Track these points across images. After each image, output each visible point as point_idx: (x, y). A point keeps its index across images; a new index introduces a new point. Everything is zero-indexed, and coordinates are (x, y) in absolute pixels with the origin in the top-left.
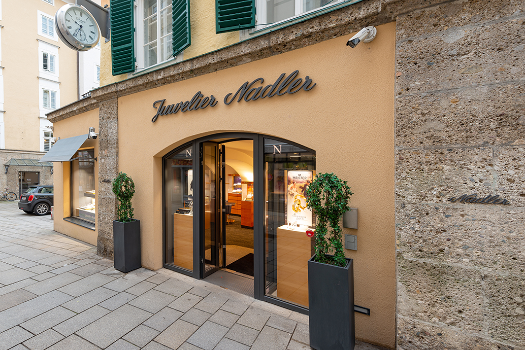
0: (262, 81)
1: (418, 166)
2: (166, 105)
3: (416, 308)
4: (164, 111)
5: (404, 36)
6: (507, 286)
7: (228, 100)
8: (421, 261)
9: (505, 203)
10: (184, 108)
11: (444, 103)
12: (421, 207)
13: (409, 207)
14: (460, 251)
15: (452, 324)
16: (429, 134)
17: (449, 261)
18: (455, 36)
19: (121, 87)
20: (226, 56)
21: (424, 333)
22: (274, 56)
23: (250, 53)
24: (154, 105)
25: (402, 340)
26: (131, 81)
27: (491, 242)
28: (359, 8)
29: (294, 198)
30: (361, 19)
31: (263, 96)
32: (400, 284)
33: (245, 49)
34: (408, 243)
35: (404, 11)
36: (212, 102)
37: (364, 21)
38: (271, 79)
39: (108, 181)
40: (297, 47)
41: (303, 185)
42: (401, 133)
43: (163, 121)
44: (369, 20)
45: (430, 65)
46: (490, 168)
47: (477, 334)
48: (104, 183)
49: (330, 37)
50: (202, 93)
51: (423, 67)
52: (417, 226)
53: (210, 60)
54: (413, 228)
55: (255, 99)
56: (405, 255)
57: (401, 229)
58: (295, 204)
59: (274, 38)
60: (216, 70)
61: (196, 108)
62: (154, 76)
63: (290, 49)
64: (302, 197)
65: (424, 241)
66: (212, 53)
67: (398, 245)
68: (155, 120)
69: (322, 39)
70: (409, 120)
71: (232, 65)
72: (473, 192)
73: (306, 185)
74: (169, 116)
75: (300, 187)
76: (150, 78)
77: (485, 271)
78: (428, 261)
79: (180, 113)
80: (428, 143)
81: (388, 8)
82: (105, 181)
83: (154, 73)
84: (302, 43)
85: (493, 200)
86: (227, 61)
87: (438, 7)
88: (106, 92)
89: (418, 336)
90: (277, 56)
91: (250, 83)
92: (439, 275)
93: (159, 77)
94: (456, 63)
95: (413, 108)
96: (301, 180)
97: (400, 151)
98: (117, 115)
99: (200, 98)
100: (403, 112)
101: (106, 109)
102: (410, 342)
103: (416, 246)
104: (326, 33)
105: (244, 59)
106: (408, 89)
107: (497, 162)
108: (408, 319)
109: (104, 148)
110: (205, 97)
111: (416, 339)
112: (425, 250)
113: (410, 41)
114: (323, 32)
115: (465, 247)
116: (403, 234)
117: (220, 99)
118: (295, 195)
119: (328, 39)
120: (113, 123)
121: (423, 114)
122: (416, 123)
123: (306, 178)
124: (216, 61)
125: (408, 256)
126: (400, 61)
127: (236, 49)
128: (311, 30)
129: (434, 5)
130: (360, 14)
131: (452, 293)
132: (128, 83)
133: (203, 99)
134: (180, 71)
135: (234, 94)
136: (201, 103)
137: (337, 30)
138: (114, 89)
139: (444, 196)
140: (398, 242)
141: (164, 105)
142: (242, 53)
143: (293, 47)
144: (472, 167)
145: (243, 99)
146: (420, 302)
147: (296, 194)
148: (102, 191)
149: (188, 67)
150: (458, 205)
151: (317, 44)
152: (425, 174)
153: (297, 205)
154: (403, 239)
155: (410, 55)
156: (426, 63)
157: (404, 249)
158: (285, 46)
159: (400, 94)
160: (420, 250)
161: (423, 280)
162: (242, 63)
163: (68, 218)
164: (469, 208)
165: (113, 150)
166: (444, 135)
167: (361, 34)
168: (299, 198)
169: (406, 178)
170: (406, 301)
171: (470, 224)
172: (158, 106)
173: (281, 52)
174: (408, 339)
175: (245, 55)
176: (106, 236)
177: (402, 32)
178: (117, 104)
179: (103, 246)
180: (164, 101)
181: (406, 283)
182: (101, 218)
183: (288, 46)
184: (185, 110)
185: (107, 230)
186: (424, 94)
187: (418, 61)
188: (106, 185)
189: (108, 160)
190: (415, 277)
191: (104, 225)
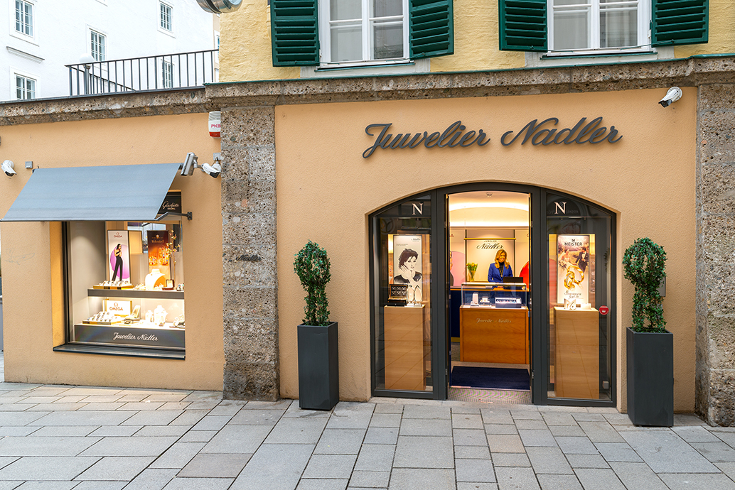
0: (556, 121)
1: (722, 230)
2: (394, 133)
3: (724, 359)
4: (385, 141)
5: (708, 106)
7: (507, 141)
8: (726, 316)
10: (431, 142)
12: (725, 268)
13: (716, 268)
16: (728, 202)
19: (290, 90)
20: (507, 81)
21: (730, 379)
22: (571, 94)
23: (543, 85)
24: (367, 129)
25: (714, 390)
26: (320, 83)
28: (669, 67)
29: (566, 271)
30: (669, 78)
31: (555, 142)
32: (711, 340)
33: (538, 79)
34: (717, 301)
35: (708, 82)
36: (481, 140)
37: (671, 79)
38: (568, 122)
39: (255, 259)
40: (600, 89)
41: (577, 253)
42: (708, 199)
43: (382, 157)
44: (675, 80)
45: (728, 138)
48: (242, 262)
49: (636, 87)
50: (462, 124)
51: (722, 139)
52: (723, 285)
53: (483, 81)
54: (720, 288)
55: (545, 143)
56: (714, 314)
57: (711, 290)
58: (567, 279)
59: (576, 74)
60: (487, 95)
61: (451, 145)
62: (375, 85)
63: (592, 90)
64: (577, 268)
65: (728, 298)
66: (487, 73)
67: (709, 305)
68: (368, 155)
69: (628, 87)
70: (714, 187)
71: (512, 93)
73: (581, 253)
74: (399, 150)
75: (574, 256)
76: (365, 86)
78: (731, 315)
79: (422, 151)
80: (728, 210)
81: (696, 77)
82: (244, 258)
83: (374, 80)
84: (607, 86)
86: (508, 87)
87: (732, 85)
88: (251, 93)
89: (726, 383)
90: (575, 94)
91: (539, 122)
93: (385, 88)
95: (717, 176)
96: (575, 247)
97: (708, 216)
98: (273, 135)
99: (458, 131)
100: (709, 180)
101: (241, 123)
102: (720, 391)
103: (722, 304)
104: (634, 83)
105: (533, 89)
106: (712, 158)
108: (718, 370)
109: (236, 196)
110: (468, 130)
111: (725, 386)
112: (729, 306)
113: (712, 112)
114: (631, 81)
116: (713, 294)
117: (494, 136)
118: (567, 267)
119: (634, 88)
120: (264, 152)
121: (724, 183)
122: (719, 191)
123: (581, 244)
124: (492, 84)
125: (717, 314)
126: (705, 129)
127: (525, 76)
128: (620, 76)
129: (729, 83)
130: (669, 73)
132: (312, 86)
133: (465, 133)
134: (429, 87)
135: (516, 133)
136: (457, 138)
137: (645, 82)
138: (276, 90)
140: (709, 302)
141: (389, 133)
142: (533, 83)
143: (595, 89)
145: (530, 142)
146: (726, 353)
147: (569, 265)
148: (235, 278)
149: (444, 83)
151: (622, 91)
152: (727, 238)
153: (570, 280)
154: (714, 299)
155: (712, 125)
156: (725, 135)
157: (714, 307)
158: (587, 85)
159: (706, 161)
160: (726, 307)
161: (728, 333)
162: (527, 92)
163: (61, 346)
165: (266, 201)
167: (672, 94)
168: (572, 270)
169: (713, 242)
170: (717, 355)
172: (377, 135)
173: (581, 91)
174: (718, 388)
175: (536, 86)
176: (251, 360)
177: (706, 101)
178: (272, 116)
179: (244, 380)
180: (387, 127)
181: (715, 338)
182: (235, 328)
183: (591, 86)
184: (431, 145)
185: (255, 348)
186: (724, 164)
187: (719, 132)
188: (249, 265)
189: (252, 219)
190: (723, 332)
191: (244, 340)
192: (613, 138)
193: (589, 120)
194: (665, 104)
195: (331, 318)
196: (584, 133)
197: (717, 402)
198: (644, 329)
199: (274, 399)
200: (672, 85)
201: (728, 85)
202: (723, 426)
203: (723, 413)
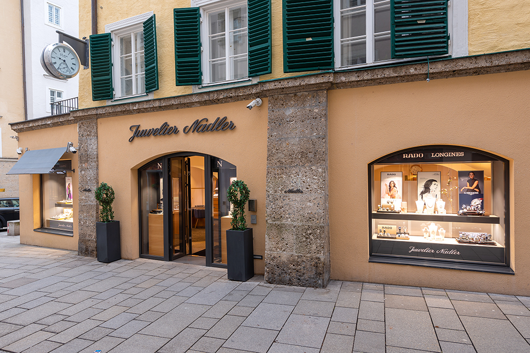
0: (207, 120)
1: (274, 176)
2: (141, 129)
3: (272, 246)
4: (138, 133)
5: (271, 108)
6: (301, 229)
7: (186, 131)
8: (274, 223)
9: (302, 192)
10: (155, 133)
11: (284, 145)
12: (275, 196)
13: (271, 196)
14: (287, 216)
15: (284, 251)
16: (279, 160)
17: (284, 221)
18: (289, 112)
19: (100, 111)
20: (183, 101)
21: (274, 257)
23: (199, 102)
24: (130, 128)
26: (110, 107)
27: (297, 210)
28: (253, 88)
31: (206, 131)
32: (266, 236)
33: (195, 99)
34: (270, 214)
36: (175, 131)
37: (256, 94)
38: (212, 120)
39: (89, 190)
42: (269, 158)
43: (138, 141)
44: (258, 95)
45: (280, 124)
46: (297, 176)
47: (291, 253)
48: (85, 192)
50: (168, 123)
51: (277, 125)
53: (173, 102)
54: (272, 207)
55: (203, 131)
56: (268, 221)
57: (267, 208)
59: (211, 95)
60: (178, 108)
61: (164, 134)
62: (131, 107)
65: (276, 213)
66: (174, 97)
68: (131, 140)
69: (238, 100)
70: (272, 152)
71: (188, 107)
72: (292, 188)
74: (143, 138)
76: (127, 108)
77: (295, 224)
78: (277, 222)
79: (152, 137)
80: (278, 164)
82: (85, 190)
83: (131, 104)
85: (299, 191)
86: (185, 104)
88: (86, 114)
89: (272, 260)
90: (214, 105)
91: (199, 120)
92: (280, 228)
93: (135, 108)
94: (289, 125)
95: (273, 146)
97: (268, 168)
98: (97, 133)
99: (166, 127)
100: (270, 148)
101: (85, 128)
103: (273, 216)
105: (194, 104)
106: (272, 136)
107: (300, 174)
108: (268, 252)
109: (83, 162)
110: (170, 126)
112: (276, 217)
113: (273, 111)
114: (236, 97)
115: (289, 214)
116: (268, 210)
117: (181, 129)
120: (93, 141)
121: (277, 150)
122: (274, 154)
124: (176, 103)
125: (270, 221)
126: (269, 121)
127: (190, 98)
128: (231, 95)
131: (284, 236)
132: (108, 109)
133: (169, 128)
134: (151, 106)
135: (190, 127)
136: (167, 131)
137: (244, 97)
138: (94, 112)
139: (283, 190)
141: (139, 129)
142: (194, 101)
143: (223, 102)
144: (292, 176)
145: (195, 131)
146: (273, 243)
148: (82, 199)
149: (157, 104)
150: (287, 194)
151: (236, 102)
152: (277, 180)
154: (268, 213)
155: (273, 118)
156: (278, 123)
157: (268, 218)
158: (218, 100)
159: (269, 138)
160: (274, 218)
161: (274, 232)
162: (194, 106)
163: (38, 229)
164: (291, 195)
165: (94, 164)
166: (284, 161)
167: (252, 103)
169: (269, 182)
170: (268, 244)
171: (292, 203)
172: (134, 130)
173: (217, 103)
174: (268, 262)
175: (196, 102)
176: (87, 238)
177: (270, 105)
178: (97, 124)
179: (85, 247)
180: (139, 126)
181: (268, 235)
182: (82, 223)
183: (220, 101)
184: (156, 134)
185: (89, 233)
186: (277, 139)
187: (276, 122)
188: (87, 193)
189: (88, 172)
190: (272, 231)
191: (85, 228)
192: (232, 127)
193: (221, 118)
195: (115, 219)
196: (219, 125)
197: (268, 270)
198: (238, 229)
199: (95, 256)
200: (258, 97)
201: (281, 96)
202: (270, 283)
203: (270, 276)
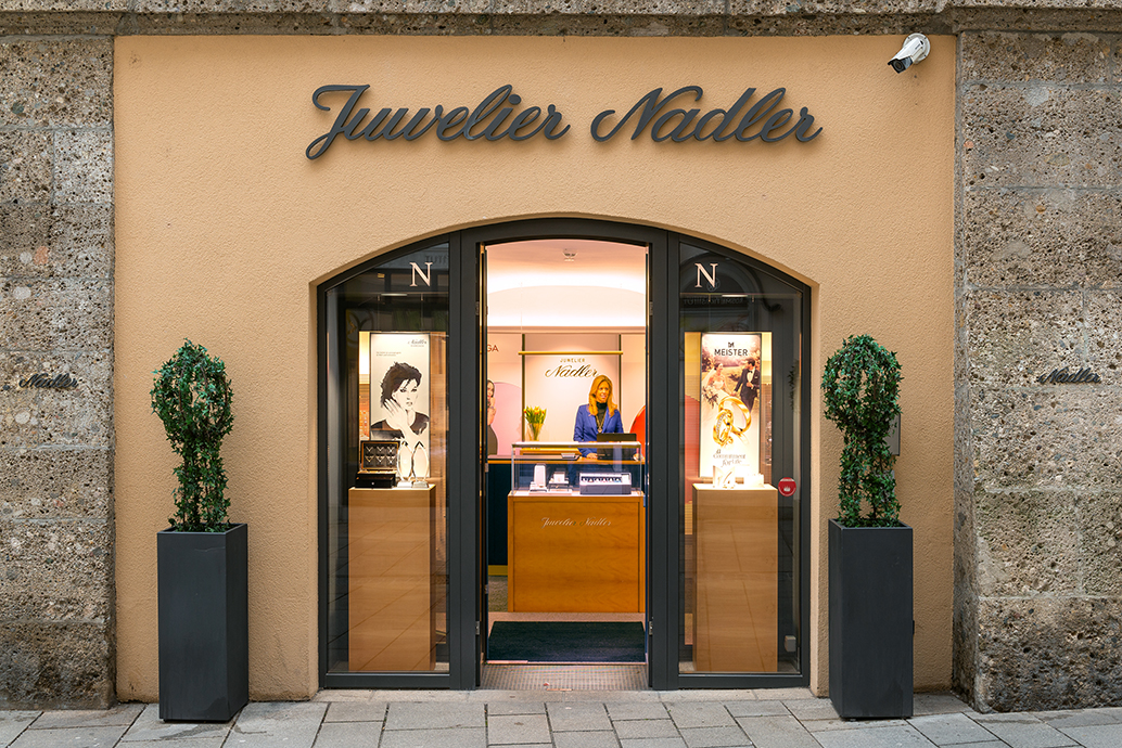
0: (697, 92)
1: (999, 320)
2: (374, 105)
3: (1003, 577)
5: (975, 74)
6: (1098, 509)
7: (603, 131)
8: (1007, 491)
9: (1096, 380)
10: (451, 128)
11: (1029, 211)
12: (1005, 396)
13: (989, 395)
14: (1052, 464)
15: (1045, 588)
16: (1010, 265)
17: (1040, 485)
18: (1041, 96)
20: (604, 5)
21: (1014, 616)
22: (727, 38)
23: (673, 17)
24: (316, 96)
25: (986, 641)
27: (1083, 443)
29: (716, 407)
30: (906, 14)
31: (697, 137)
32: (981, 540)
34: (991, 462)
35: (975, 26)
36: (551, 128)
37: (910, 18)
38: (721, 95)
39: (63, 384)
40: (781, 32)
41: (738, 371)
42: (976, 258)
43: (349, 161)
44: (918, 20)
45: (1010, 137)
46: (1079, 324)
47: (1072, 595)
48: (34, 392)
49: (847, 31)
50: (515, 91)
51: (1001, 139)
52: (1001, 430)
54: (995, 435)
55: (677, 138)
56: (986, 486)
57: (980, 439)
58: (719, 425)
60: (563, 32)
61: (491, 137)
63: (766, 32)
64: (737, 402)
65: (1010, 455)
67: (977, 469)
68: (319, 152)
69: (833, 31)
70: (986, 235)
71: (614, 31)
72: (1063, 365)
73: (746, 371)
74: (383, 144)
75: (733, 377)
77: (1079, 490)
78: (1016, 489)
79: (431, 148)
80: (1011, 279)
81: (954, 14)
82: (38, 381)
84: (794, 26)
85: (1086, 377)
86: (607, 18)
87: (1017, 35)
88: (61, 5)
89: (1006, 625)
90: (734, 39)
91: (666, 93)
92: (1028, 509)
94: (1040, 143)
95: (991, 213)
96: (734, 358)
97: (976, 292)
98: (109, 103)
99: (506, 106)
100: (977, 219)
101: (38, 73)
102: (995, 640)
103: (1000, 466)
104: (843, 22)
105: (654, 24)
106: (983, 177)
107: (1087, 315)
108: (992, 599)
109: (23, 240)
110: (526, 105)
111: (1004, 631)
112: (1011, 471)
113: (983, 87)
114: (838, 17)
115: (1057, 457)
116: (983, 447)
117: (578, 119)
118: (719, 400)
119: (845, 32)
120: (88, 139)
121: (1004, 227)
122: (994, 242)
123: (745, 352)
125: (991, 487)
126: (970, 120)
128: (819, 7)
129: (1012, 31)
130: (907, 5)
131: (1046, 536)
133: (519, 111)
135: (620, 115)
136: (508, 122)
137: (864, 21)
139: (1032, 374)
140: (976, 464)
141: (363, 105)
142: (655, 12)
143: (772, 30)
144: (1061, 323)
145: (647, 134)
146: (1007, 564)
147: (722, 395)
148: (16, 428)
150: (1048, 388)
151: (822, 38)
152: (1009, 337)
153: (723, 426)
154: (985, 457)
155: (983, 112)
156: (1004, 132)
157: (985, 474)
158: (758, 21)
159: (972, 183)
160: (1006, 474)
161: (1009, 523)
162: (642, 31)
164: (1060, 388)
165: (92, 251)
166: (1029, 266)
168: (728, 406)
169: (983, 344)
170: (990, 568)
171: (1064, 418)
172: (337, 109)
173: (745, 33)
174: (993, 635)
175: (660, 17)
176: (50, 616)
177: (971, 64)
178: (108, 59)
179: (35, 662)
180: (360, 92)
181: (987, 535)
182: (16, 544)
183: (764, 25)
184: (450, 134)
185: (61, 588)
186: (1004, 190)
187: (994, 126)
188: (49, 398)
189: (57, 292)
190: (1001, 522)
191: (35, 570)
192: (805, 132)
193: (761, 94)
194: (899, 65)
195: (232, 515)
196: (751, 120)
197: (991, 662)
198: (861, 522)
199: (104, 703)
200: (913, 30)
201: (1009, 35)
202: (1001, 710)
203: (1001, 685)
